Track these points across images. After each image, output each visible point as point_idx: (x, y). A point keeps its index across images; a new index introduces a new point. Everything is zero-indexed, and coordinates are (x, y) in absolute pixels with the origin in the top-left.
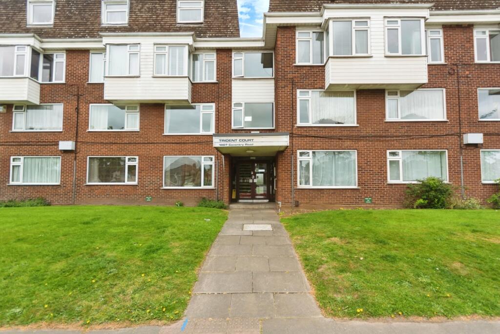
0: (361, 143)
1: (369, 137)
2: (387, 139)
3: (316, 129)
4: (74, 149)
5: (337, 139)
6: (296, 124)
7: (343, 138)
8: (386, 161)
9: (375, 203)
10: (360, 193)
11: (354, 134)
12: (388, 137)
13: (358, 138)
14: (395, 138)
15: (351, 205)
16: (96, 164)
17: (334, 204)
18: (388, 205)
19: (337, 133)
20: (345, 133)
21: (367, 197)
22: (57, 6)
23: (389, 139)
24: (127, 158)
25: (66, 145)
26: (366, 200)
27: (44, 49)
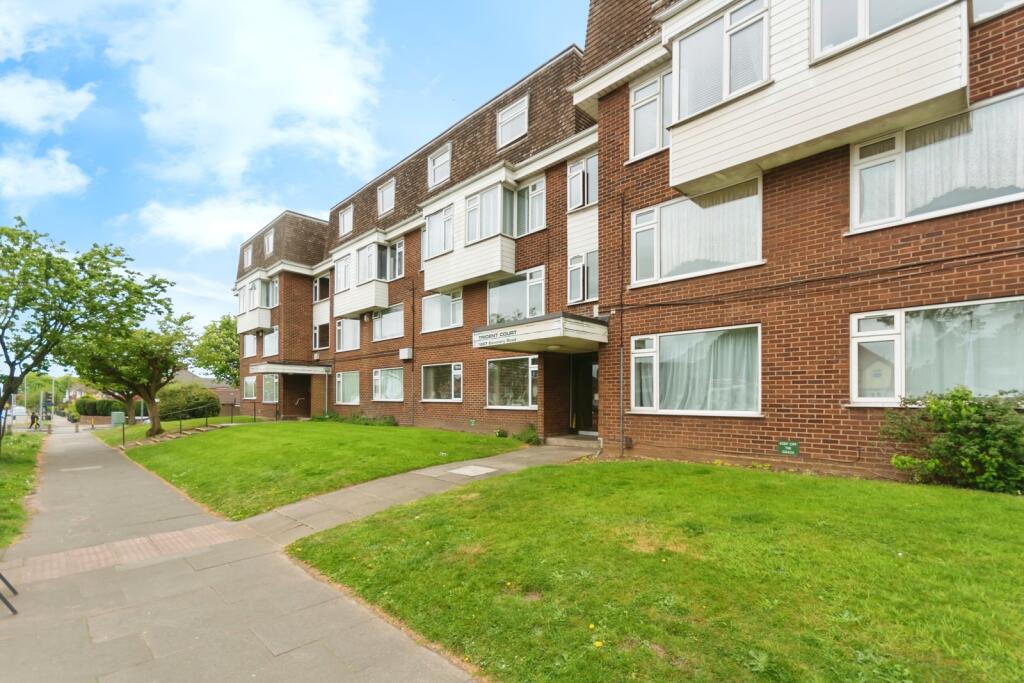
0: (772, 306)
1: (794, 285)
2: (851, 283)
3: (666, 287)
4: (411, 357)
5: (710, 303)
6: (629, 284)
7: (725, 298)
8: (848, 346)
9: (807, 457)
10: (767, 429)
11: (754, 285)
12: (856, 277)
13: (765, 294)
14: (879, 278)
15: (741, 457)
16: (431, 374)
17: (702, 450)
18: (851, 464)
19: (710, 290)
20: (731, 287)
21: (785, 440)
22: (396, 184)
23: (859, 281)
24: (453, 364)
25: (405, 354)
26: (783, 448)
27: (389, 241)
